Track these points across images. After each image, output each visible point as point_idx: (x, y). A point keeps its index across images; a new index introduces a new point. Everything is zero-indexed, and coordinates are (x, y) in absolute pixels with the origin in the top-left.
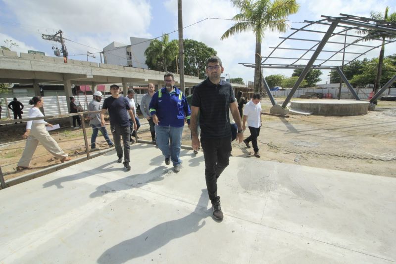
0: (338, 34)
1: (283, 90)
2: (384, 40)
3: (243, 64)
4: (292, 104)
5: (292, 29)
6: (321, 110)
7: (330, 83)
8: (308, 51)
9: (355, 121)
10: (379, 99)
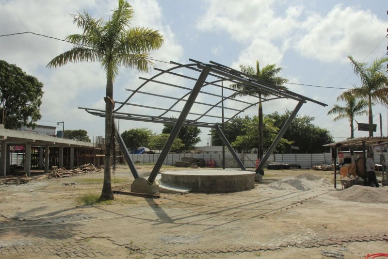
0: (212, 83)
1: (150, 153)
2: (260, 98)
3: (86, 109)
4: (163, 175)
5: (155, 69)
6: (202, 184)
7: (213, 145)
8: (179, 100)
9: (242, 198)
10: (265, 167)
